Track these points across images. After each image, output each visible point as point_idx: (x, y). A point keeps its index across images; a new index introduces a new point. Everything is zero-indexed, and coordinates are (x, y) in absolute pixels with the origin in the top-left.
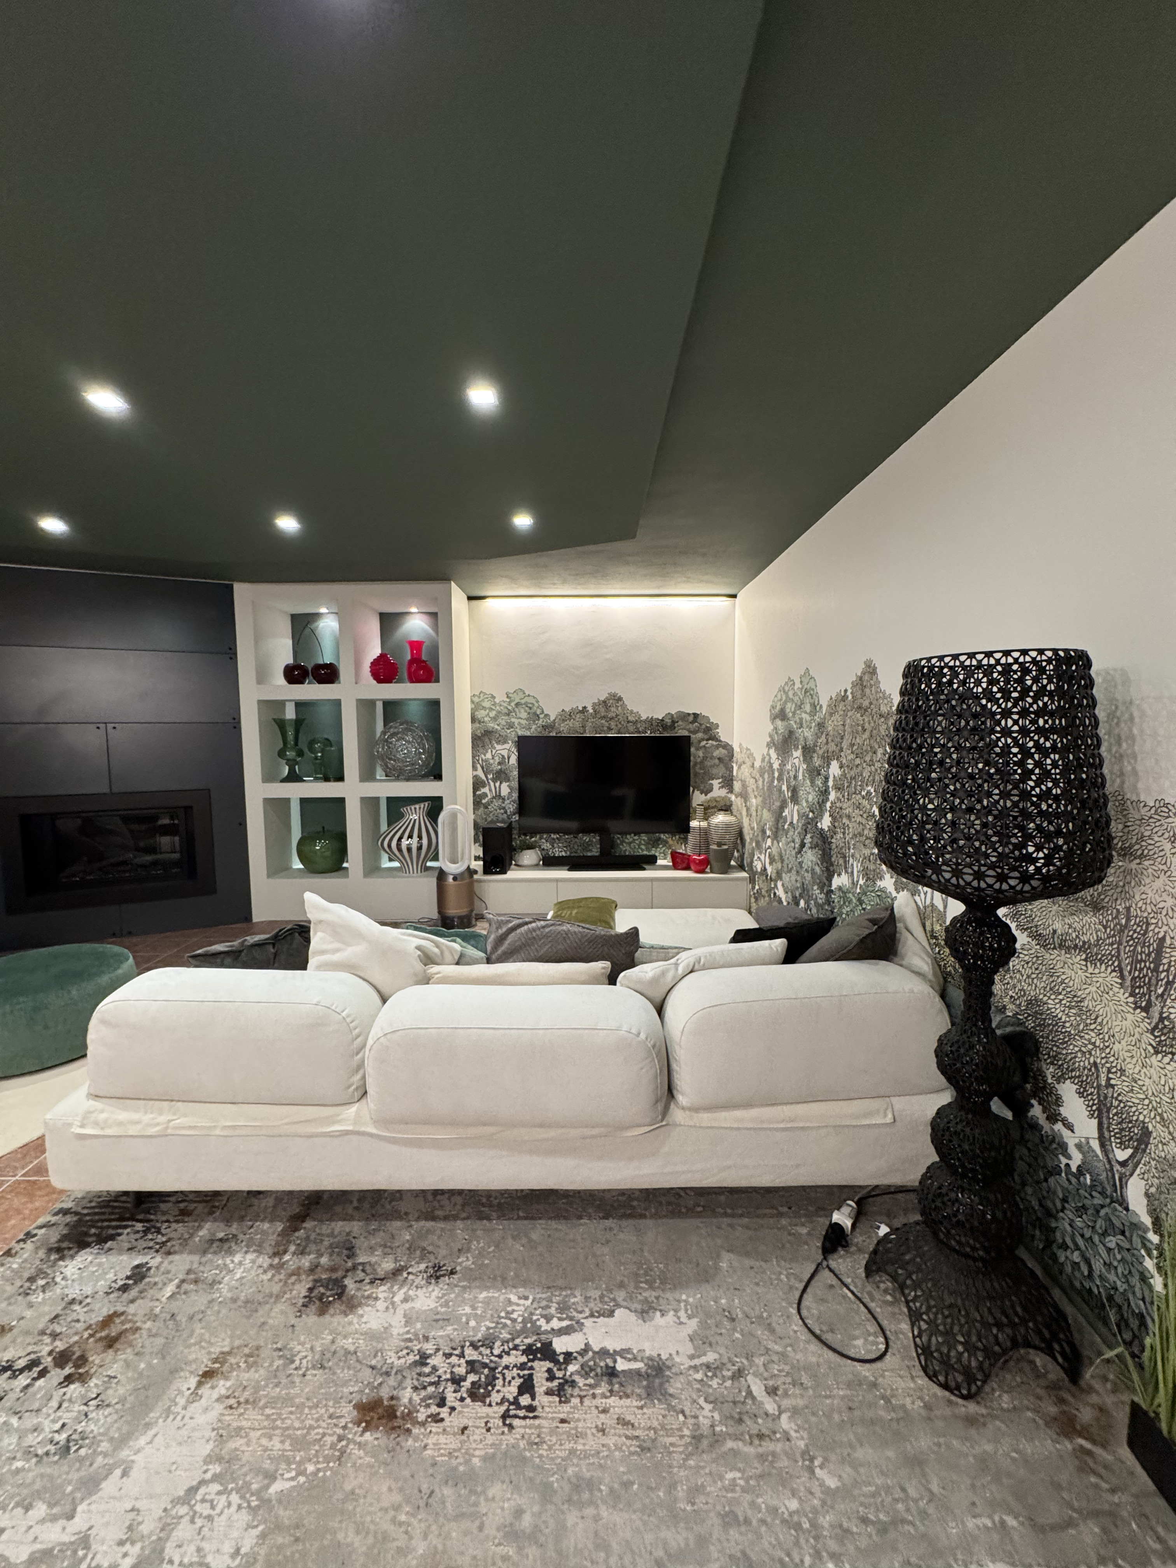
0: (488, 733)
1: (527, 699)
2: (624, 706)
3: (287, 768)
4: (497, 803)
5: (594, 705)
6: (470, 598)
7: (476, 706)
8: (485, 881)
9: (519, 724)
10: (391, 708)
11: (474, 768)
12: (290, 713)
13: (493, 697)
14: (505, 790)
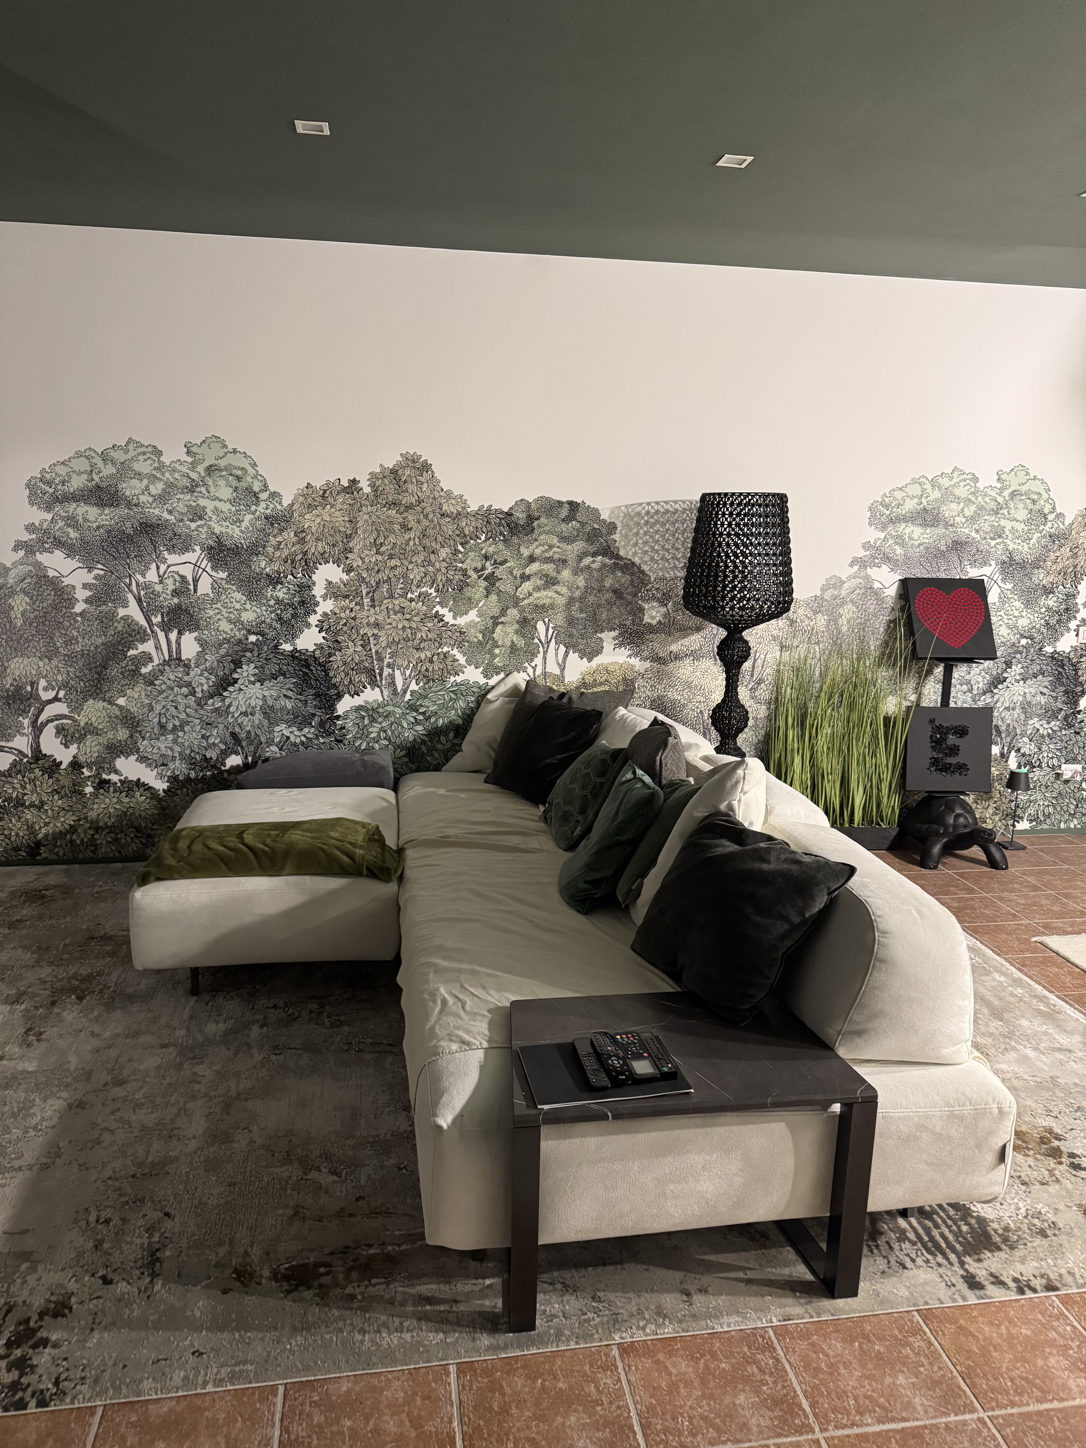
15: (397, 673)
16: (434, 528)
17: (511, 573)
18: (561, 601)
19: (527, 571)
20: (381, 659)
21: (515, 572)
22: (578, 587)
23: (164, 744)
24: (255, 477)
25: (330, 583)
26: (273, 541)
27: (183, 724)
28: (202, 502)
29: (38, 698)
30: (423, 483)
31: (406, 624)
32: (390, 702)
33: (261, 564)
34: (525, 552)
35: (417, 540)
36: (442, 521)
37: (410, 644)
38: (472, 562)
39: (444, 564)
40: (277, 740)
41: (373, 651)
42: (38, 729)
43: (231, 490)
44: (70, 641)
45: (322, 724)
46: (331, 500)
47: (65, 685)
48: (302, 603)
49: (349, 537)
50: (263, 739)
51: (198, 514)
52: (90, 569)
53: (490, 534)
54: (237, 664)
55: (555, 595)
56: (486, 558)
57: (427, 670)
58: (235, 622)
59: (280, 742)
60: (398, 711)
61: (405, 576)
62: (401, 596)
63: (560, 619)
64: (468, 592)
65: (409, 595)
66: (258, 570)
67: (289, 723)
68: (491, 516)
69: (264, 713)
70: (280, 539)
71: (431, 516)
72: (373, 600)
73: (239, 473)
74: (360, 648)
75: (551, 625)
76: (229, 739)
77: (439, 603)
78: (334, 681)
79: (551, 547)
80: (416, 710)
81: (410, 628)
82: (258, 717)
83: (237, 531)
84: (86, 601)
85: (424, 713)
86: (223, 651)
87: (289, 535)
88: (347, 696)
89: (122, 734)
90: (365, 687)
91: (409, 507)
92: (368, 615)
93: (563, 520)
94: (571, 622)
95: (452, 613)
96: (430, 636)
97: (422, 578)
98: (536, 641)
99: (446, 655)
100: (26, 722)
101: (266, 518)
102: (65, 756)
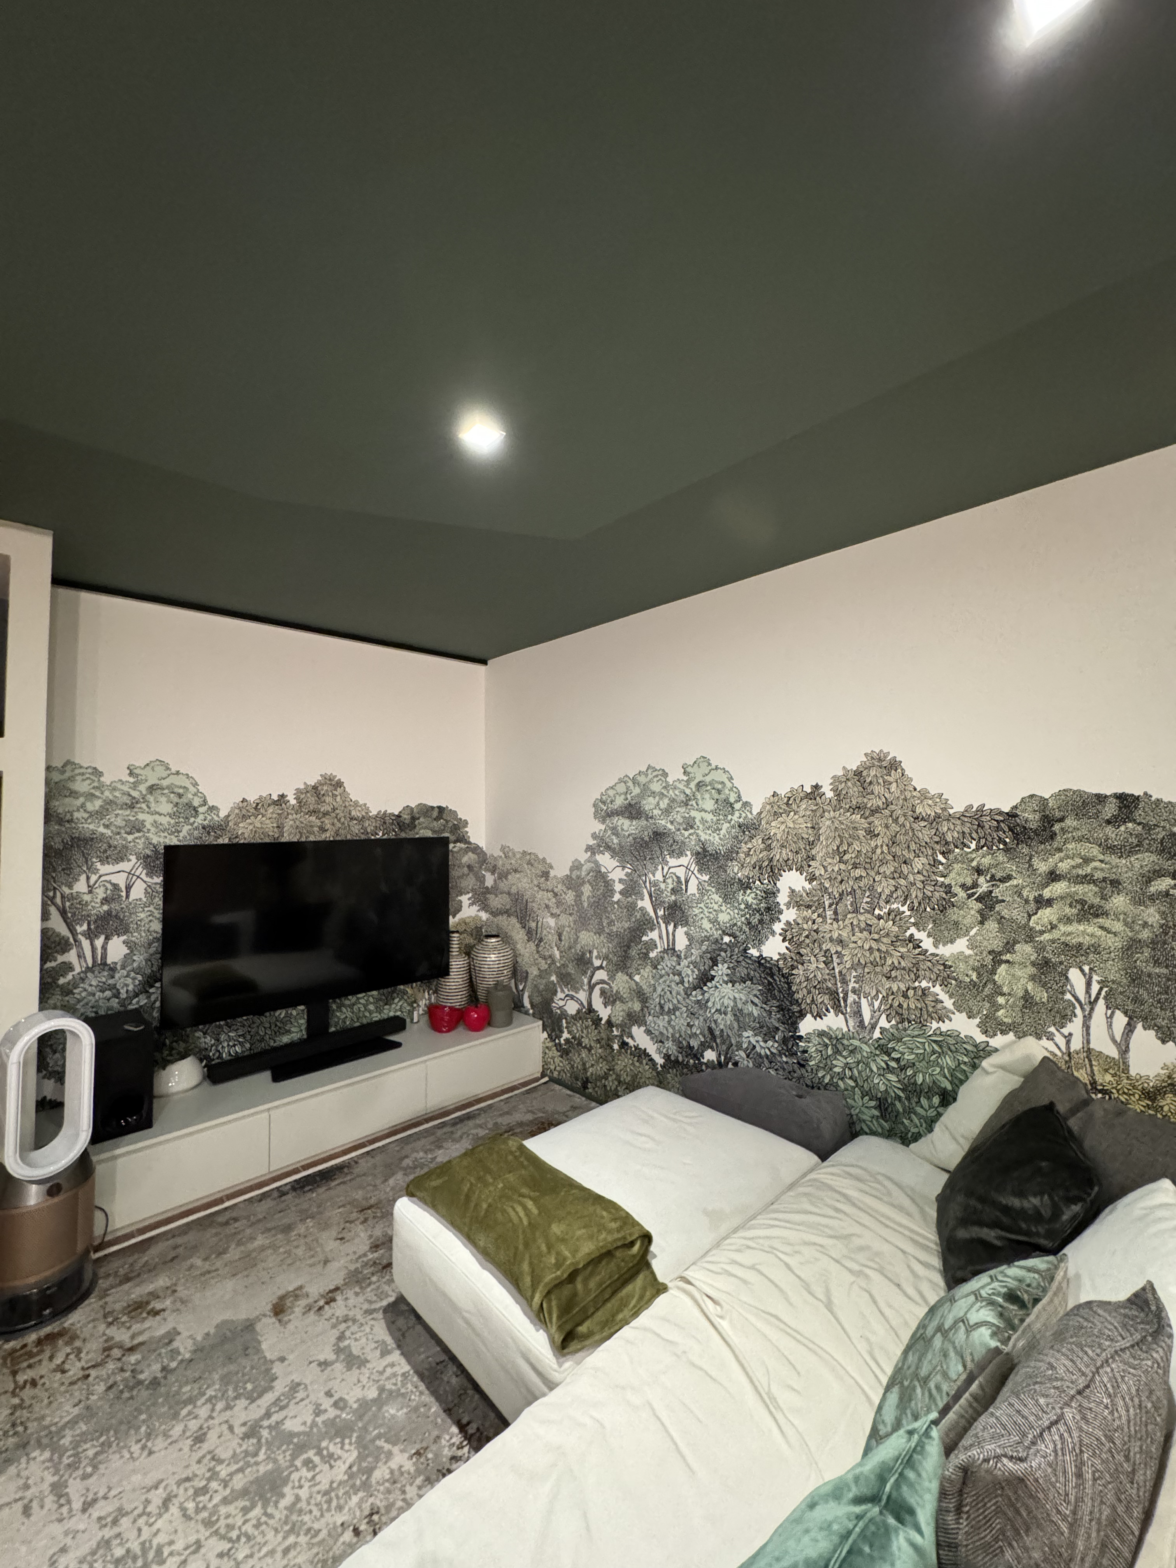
15: (864, 1002)
16: (906, 834)
17: (1020, 895)
18: (1112, 943)
19: (1047, 893)
20: (845, 982)
21: (1025, 893)
22: (1145, 925)
23: (661, 1023)
24: (731, 790)
25: (793, 891)
26: (744, 848)
27: (676, 1009)
28: (693, 813)
29: (592, 964)
30: (891, 783)
31: (874, 945)
32: (856, 1035)
33: (735, 870)
34: (1042, 867)
35: (885, 848)
36: (915, 826)
37: (878, 969)
38: (958, 876)
39: (920, 877)
40: (745, 1046)
41: (837, 971)
42: (591, 988)
43: (713, 802)
44: (611, 923)
45: (785, 1041)
46: (794, 807)
47: (606, 958)
48: (768, 909)
49: (812, 844)
50: (733, 1042)
51: (690, 824)
52: (624, 868)
53: (983, 842)
54: (715, 963)
55: (1100, 932)
56: (979, 871)
57: (900, 1005)
58: (714, 921)
59: (747, 1048)
60: (865, 1048)
61: (871, 888)
62: (868, 912)
63: (1114, 971)
64: (953, 914)
65: (877, 912)
66: (732, 875)
67: (757, 1031)
68: (983, 819)
69: (735, 1015)
70: (750, 845)
71: (901, 820)
72: (836, 913)
73: (720, 786)
74: (822, 965)
75: (1095, 978)
76: (706, 1032)
77: (914, 924)
78: (796, 996)
79: (1087, 860)
80: (889, 1055)
81: (878, 950)
82: (730, 1017)
83: (717, 837)
84: (620, 893)
85: (898, 1060)
86: (704, 948)
87: (757, 842)
88: (809, 1016)
89: (637, 1006)
90: (827, 1010)
91: (875, 811)
92: (831, 929)
93: (1108, 822)
94: (1136, 978)
95: (931, 940)
96: (903, 964)
97: (892, 893)
98: (1068, 996)
99: (925, 992)
100: (586, 981)
101: (740, 826)
102: (604, 1013)
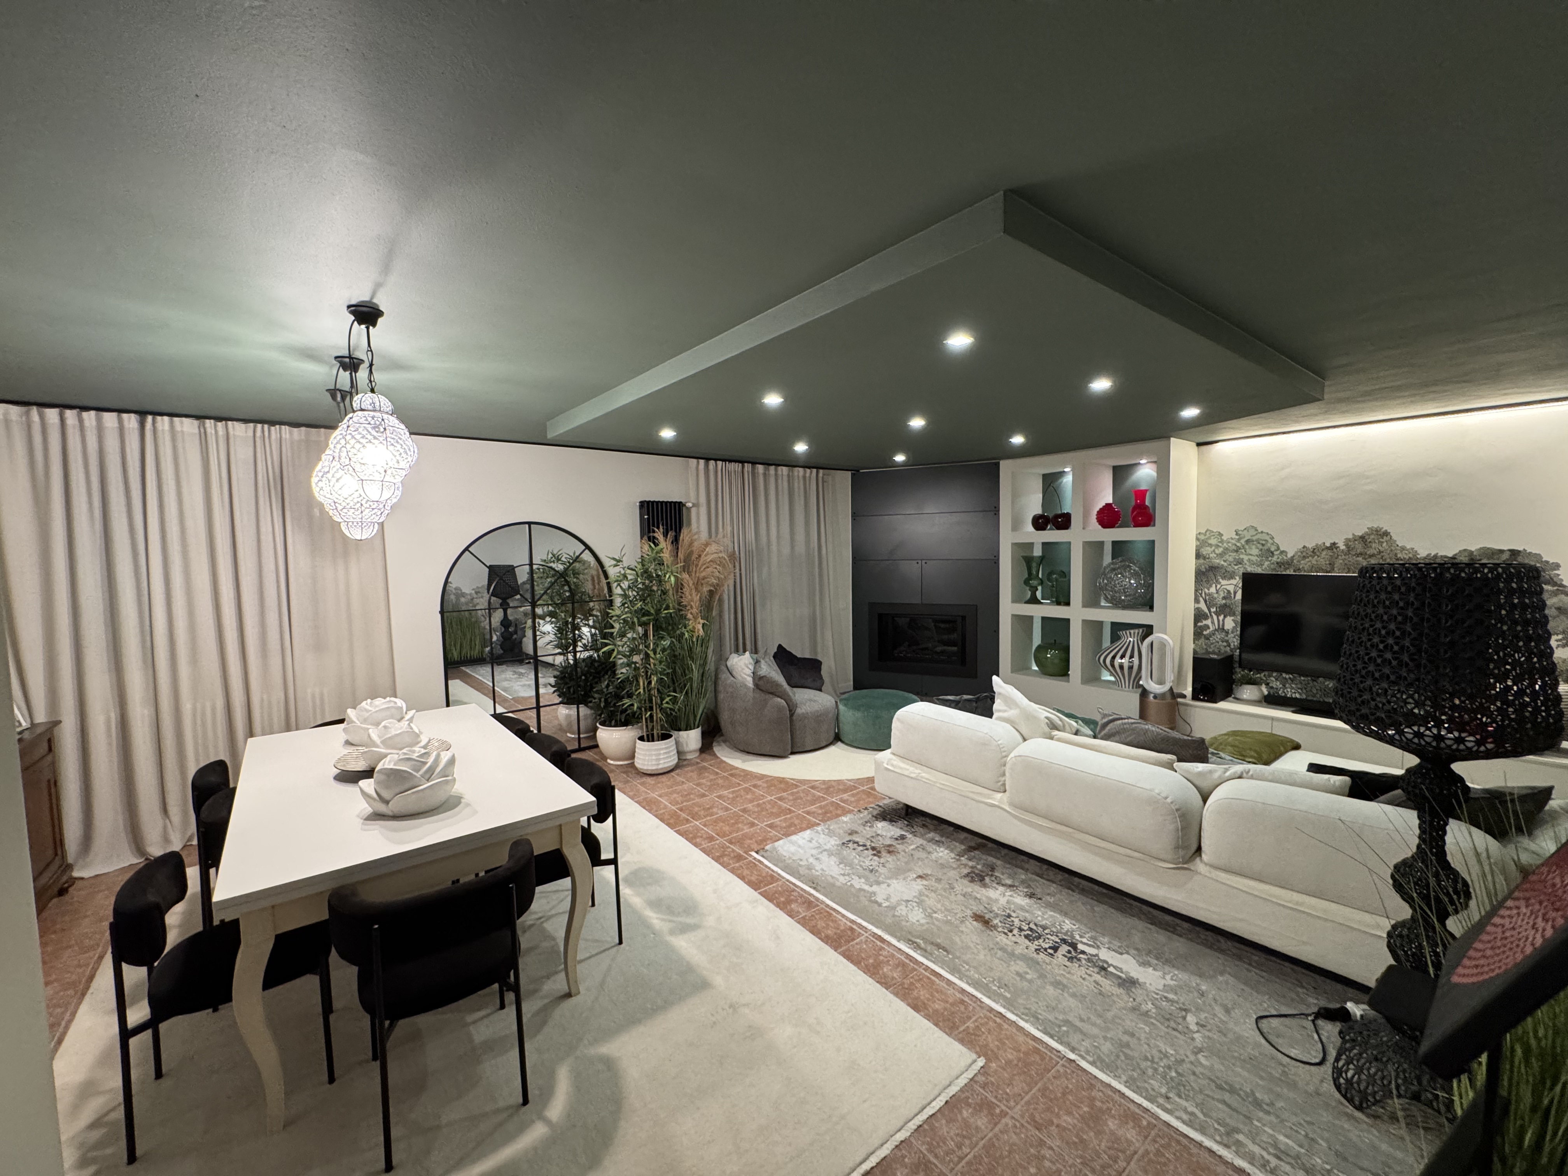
0: (1213, 569)
1: (1259, 536)
2: (1391, 542)
3: (1029, 593)
4: (1218, 636)
5: (1347, 542)
6: (1199, 445)
7: (1202, 542)
8: (1191, 706)
9: (1249, 560)
10: (1118, 547)
11: (1197, 601)
12: (1038, 552)
13: (1220, 535)
14: (1230, 623)
